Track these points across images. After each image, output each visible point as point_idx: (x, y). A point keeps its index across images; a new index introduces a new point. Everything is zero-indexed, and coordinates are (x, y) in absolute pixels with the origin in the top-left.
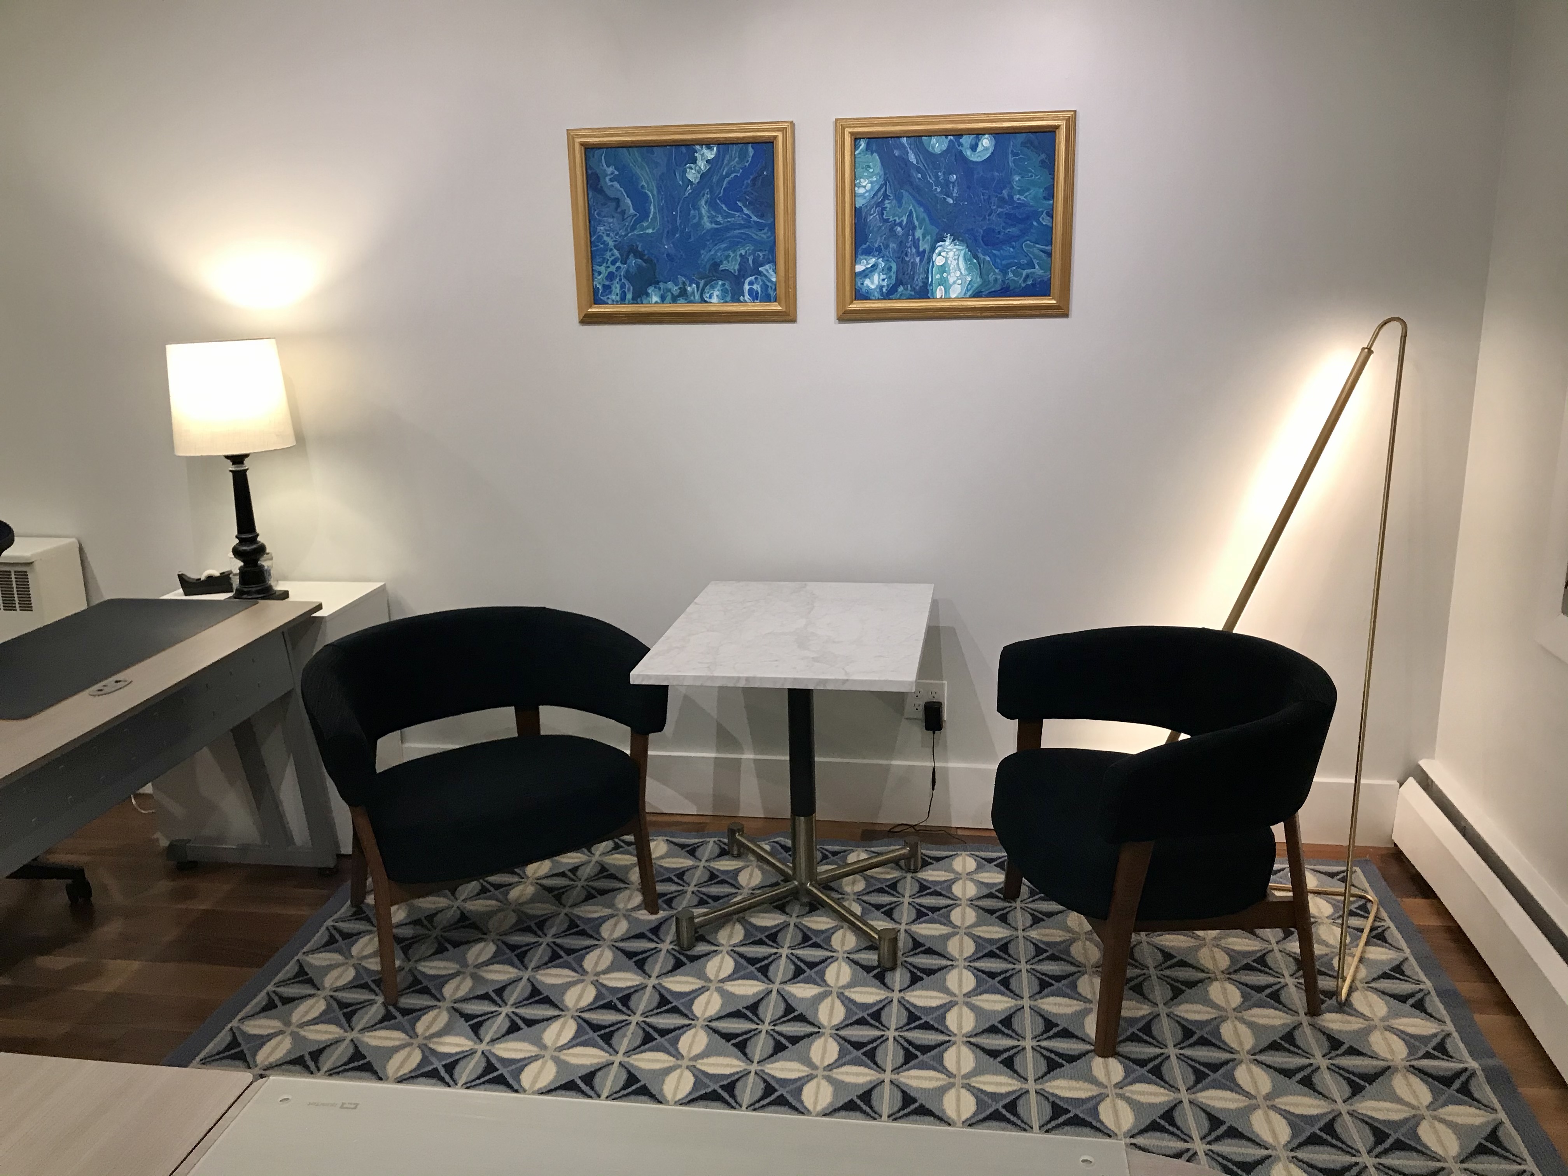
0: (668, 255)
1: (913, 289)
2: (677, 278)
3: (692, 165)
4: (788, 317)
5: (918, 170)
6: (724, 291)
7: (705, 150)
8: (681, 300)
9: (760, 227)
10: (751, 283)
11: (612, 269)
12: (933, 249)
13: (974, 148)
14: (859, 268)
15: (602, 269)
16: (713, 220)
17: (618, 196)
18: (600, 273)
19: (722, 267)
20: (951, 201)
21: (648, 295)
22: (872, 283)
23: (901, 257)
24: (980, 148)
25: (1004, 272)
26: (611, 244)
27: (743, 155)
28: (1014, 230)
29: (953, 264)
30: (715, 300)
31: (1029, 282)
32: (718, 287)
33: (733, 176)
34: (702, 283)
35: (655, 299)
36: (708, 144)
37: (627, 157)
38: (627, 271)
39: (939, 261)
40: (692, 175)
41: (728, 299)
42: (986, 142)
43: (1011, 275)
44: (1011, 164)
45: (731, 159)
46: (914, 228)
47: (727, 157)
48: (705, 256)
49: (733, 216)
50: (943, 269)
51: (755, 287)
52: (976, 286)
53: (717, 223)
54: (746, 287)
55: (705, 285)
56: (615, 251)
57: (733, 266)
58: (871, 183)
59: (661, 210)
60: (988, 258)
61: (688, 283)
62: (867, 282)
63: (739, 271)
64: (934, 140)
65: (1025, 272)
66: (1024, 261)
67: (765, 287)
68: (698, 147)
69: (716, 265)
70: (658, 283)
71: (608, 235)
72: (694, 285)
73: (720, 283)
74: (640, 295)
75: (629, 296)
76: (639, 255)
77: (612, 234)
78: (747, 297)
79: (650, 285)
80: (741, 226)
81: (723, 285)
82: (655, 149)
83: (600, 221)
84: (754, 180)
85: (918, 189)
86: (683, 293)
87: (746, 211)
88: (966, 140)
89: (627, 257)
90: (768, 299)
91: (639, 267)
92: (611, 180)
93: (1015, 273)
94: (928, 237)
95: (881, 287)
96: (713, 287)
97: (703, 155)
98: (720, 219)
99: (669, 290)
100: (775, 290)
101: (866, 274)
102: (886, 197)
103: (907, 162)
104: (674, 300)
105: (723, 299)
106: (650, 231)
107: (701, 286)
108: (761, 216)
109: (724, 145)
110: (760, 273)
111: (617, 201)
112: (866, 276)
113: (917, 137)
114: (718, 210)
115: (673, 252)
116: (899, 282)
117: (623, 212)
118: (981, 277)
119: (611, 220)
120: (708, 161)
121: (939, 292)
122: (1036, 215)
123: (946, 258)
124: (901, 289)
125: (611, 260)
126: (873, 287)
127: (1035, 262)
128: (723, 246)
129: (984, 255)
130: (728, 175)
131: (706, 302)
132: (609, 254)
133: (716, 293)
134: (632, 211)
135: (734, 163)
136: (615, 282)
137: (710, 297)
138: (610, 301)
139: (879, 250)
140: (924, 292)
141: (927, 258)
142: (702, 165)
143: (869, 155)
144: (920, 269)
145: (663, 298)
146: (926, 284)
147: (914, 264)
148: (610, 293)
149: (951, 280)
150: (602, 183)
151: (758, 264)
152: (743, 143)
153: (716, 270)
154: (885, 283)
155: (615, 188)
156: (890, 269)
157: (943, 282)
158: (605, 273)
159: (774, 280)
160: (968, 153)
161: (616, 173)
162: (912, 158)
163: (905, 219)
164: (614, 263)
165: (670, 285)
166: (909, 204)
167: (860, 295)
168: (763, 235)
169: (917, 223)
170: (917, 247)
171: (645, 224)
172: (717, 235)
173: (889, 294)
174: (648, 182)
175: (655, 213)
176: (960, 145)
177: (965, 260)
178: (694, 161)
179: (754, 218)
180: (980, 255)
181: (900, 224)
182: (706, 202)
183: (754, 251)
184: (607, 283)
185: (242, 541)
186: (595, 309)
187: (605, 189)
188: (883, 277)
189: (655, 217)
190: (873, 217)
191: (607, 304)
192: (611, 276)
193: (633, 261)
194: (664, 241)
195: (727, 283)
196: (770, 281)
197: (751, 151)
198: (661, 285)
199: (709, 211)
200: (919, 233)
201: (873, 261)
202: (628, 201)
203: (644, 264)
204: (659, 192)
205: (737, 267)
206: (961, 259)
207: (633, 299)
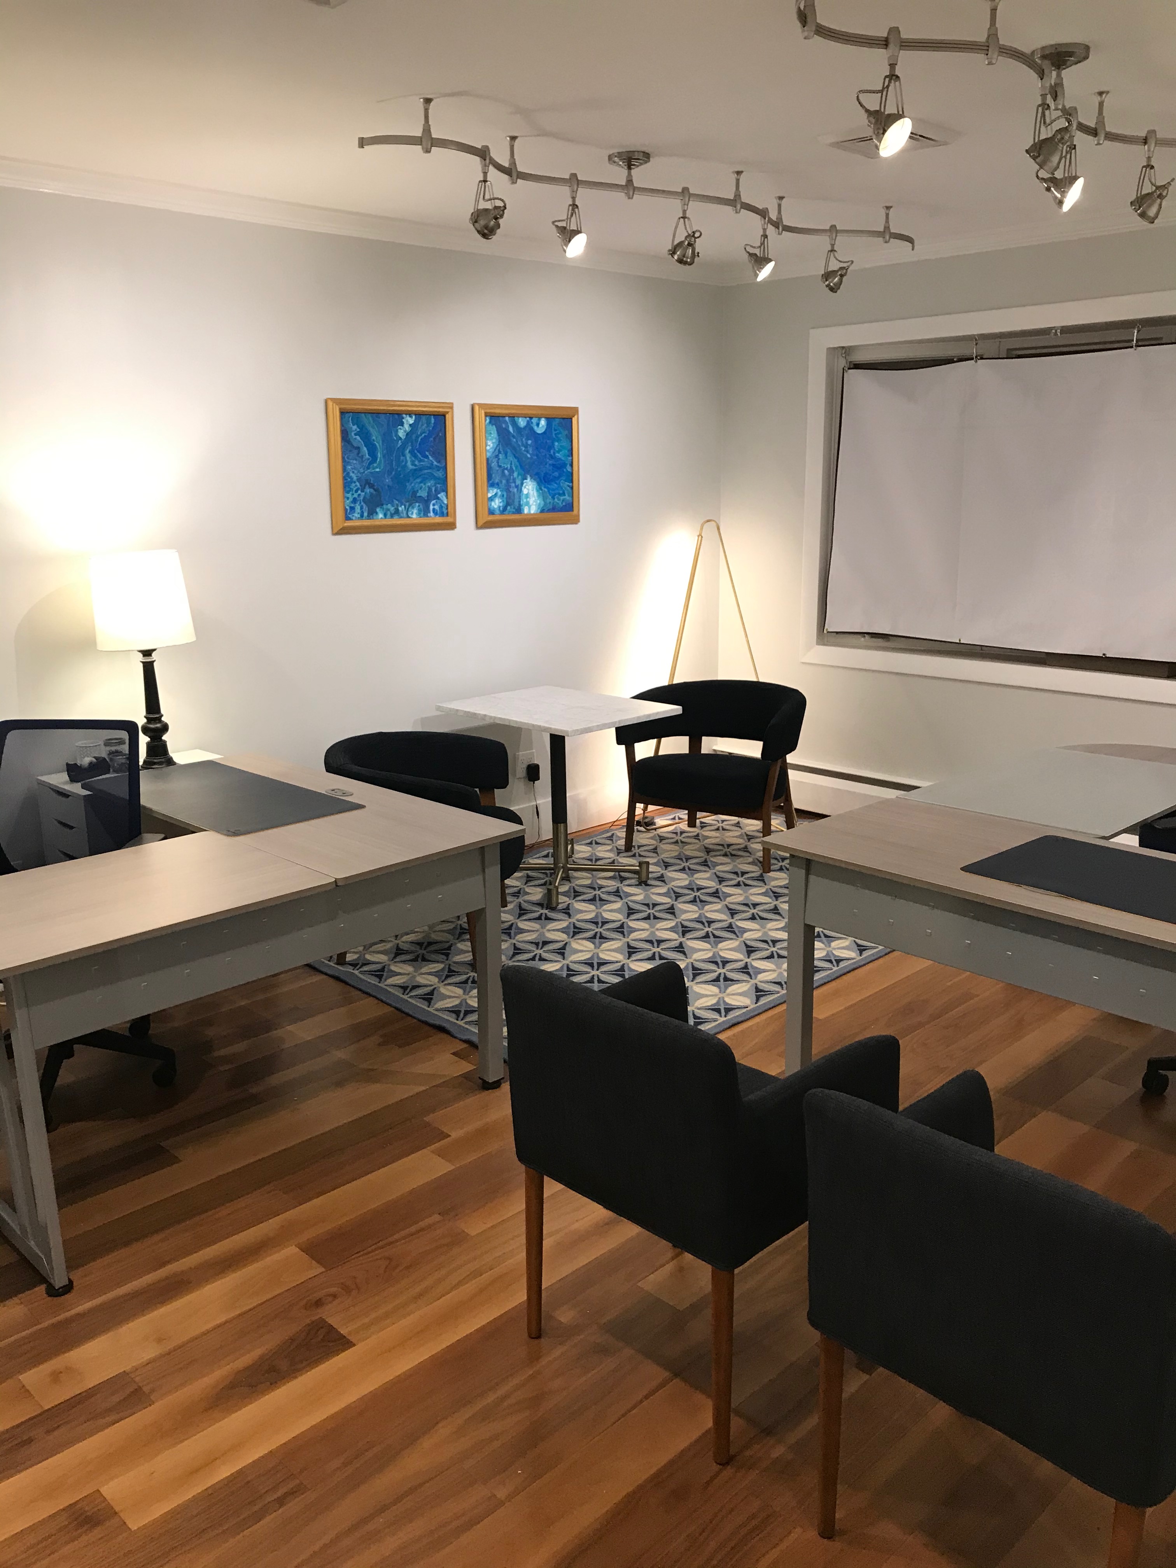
0: (388, 486)
1: (514, 508)
2: (393, 501)
3: (401, 427)
4: (451, 526)
5: (513, 436)
6: (419, 510)
7: (408, 418)
8: (396, 517)
9: (438, 468)
10: (434, 505)
11: (356, 495)
12: (522, 484)
13: (538, 425)
14: (490, 495)
15: (349, 495)
16: (413, 464)
17: (359, 445)
18: (348, 498)
19: (418, 495)
20: (529, 456)
21: (377, 513)
22: (496, 504)
23: (508, 490)
24: (540, 426)
25: (553, 498)
26: (355, 478)
27: (428, 423)
28: (556, 474)
29: (531, 492)
30: (414, 516)
31: (564, 504)
32: (417, 507)
33: (423, 435)
34: (407, 504)
35: (381, 516)
36: (410, 414)
37: (367, 420)
38: (364, 498)
39: (525, 491)
40: (401, 434)
41: (422, 515)
42: (543, 422)
43: (556, 500)
44: (554, 436)
45: (422, 425)
46: (513, 472)
47: (420, 423)
48: (409, 487)
49: (423, 461)
50: (527, 496)
51: (436, 507)
52: (542, 506)
53: (416, 465)
54: (431, 507)
55: (409, 506)
56: (358, 484)
57: (423, 493)
58: (493, 443)
59: (384, 456)
60: (546, 490)
61: (399, 505)
62: (493, 504)
63: (428, 496)
64: (520, 419)
65: (562, 498)
66: (561, 492)
67: (441, 507)
68: (404, 416)
69: (414, 493)
70: (382, 505)
71: (353, 472)
72: (403, 506)
73: (417, 504)
74: (372, 513)
75: (366, 514)
76: (371, 486)
77: (356, 472)
78: (432, 514)
79: (378, 506)
80: (430, 468)
81: (419, 506)
82: (380, 415)
83: (349, 462)
84: (434, 439)
85: (514, 449)
86: (397, 512)
87: (431, 458)
88: (534, 420)
89: (364, 488)
90: (442, 514)
91: (371, 494)
92: (356, 435)
93: (559, 500)
94: (520, 477)
95: (499, 507)
96: (413, 508)
97: (407, 421)
98: (417, 463)
99: (389, 510)
100: (447, 509)
101: (491, 499)
102: (499, 452)
103: (509, 432)
104: (392, 516)
105: (419, 514)
106: (378, 470)
107: (407, 507)
108: (439, 462)
109: (419, 415)
110: (438, 498)
111: (358, 448)
112: (492, 500)
113: (512, 417)
114: (415, 456)
115: (391, 484)
116: (508, 504)
117: (362, 456)
118: (544, 501)
119: (355, 462)
120: (410, 425)
121: (526, 511)
122: (564, 465)
123: (528, 489)
124: (509, 508)
125: (355, 489)
126: (496, 507)
127: (566, 492)
128: (419, 480)
129: (545, 487)
130: (421, 434)
131: (410, 517)
132: (353, 485)
133: (415, 511)
134: (367, 456)
135: (423, 427)
136: (357, 505)
137: (412, 513)
138: (354, 518)
139: (498, 484)
140: (519, 510)
141: (519, 489)
142: (407, 427)
143: (491, 426)
144: (517, 496)
145: (385, 515)
146: (520, 505)
147: (514, 492)
148: (354, 512)
149: (531, 502)
150: (350, 437)
151: (438, 492)
152: (428, 415)
153: (415, 497)
154: (501, 505)
155: (357, 440)
156: (503, 496)
157: (527, 504)
158: (351, 499)
159: (446, 502)
160: (535, 428)
161: (358, 430)
162: (511, 429)
163: (509, 466)
164: (356, 491)
165: (389, 506)
166: (511, 458)
167: (491, 512)
168: (440, 474)
169: (514, 468)
170: (515, 482)
171: (375, 465)
172: (416, 473)
173: (504, 510)
174: (376, 436)
175: (380, 458)
176: (532, 423)
177: (537, 491)
178: (402, 424)
179: (435, 463)
180: (543, 488)
181: (507, 469)
182: (409, 452)
183: (436, 484)
184: (353, 505)
185: (149, 720)
186: (348, 524)
187: (352, 440)
188: (501, 500)
189: (380, 460)
190: (494, 464)
191: (352, 520)
192: (355, 501)
193: (368, 490)
194: (386, 476)
195: (421, 506)
196: (444, 503)
197: (433, 420)
198: (385, 506)
199: (410, 458)
200: (515, 474)
201: (495, 490)
202: (365, 449)
203: (374, 493)
204: (383, 444)
205: (427, 494)
206: (535, 490)
207: (368, 516)
